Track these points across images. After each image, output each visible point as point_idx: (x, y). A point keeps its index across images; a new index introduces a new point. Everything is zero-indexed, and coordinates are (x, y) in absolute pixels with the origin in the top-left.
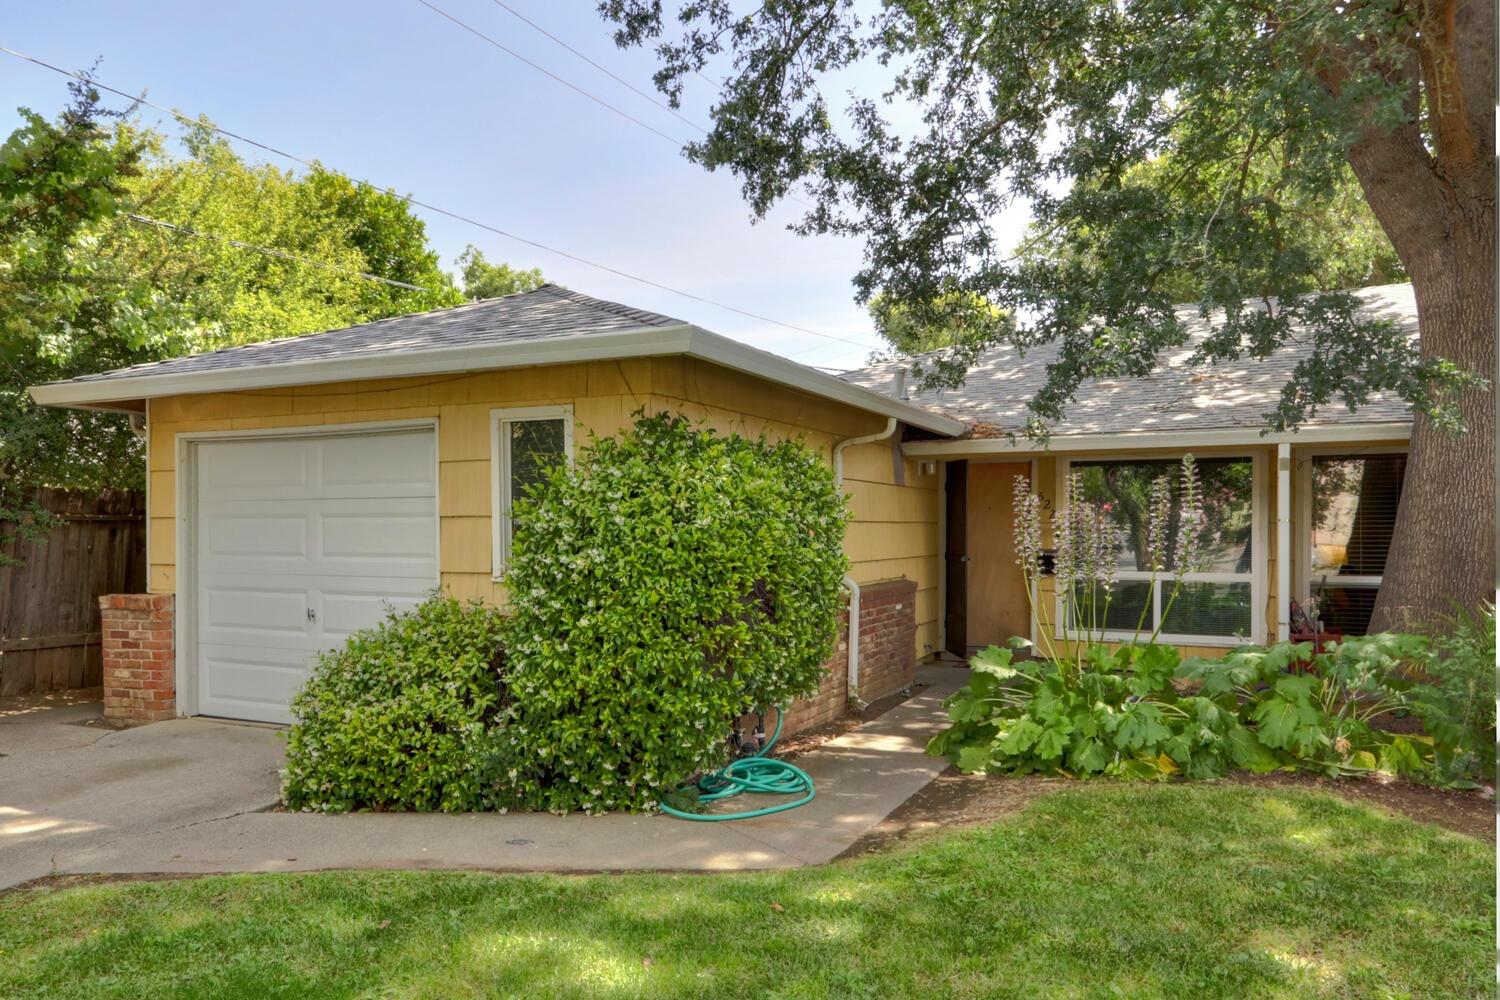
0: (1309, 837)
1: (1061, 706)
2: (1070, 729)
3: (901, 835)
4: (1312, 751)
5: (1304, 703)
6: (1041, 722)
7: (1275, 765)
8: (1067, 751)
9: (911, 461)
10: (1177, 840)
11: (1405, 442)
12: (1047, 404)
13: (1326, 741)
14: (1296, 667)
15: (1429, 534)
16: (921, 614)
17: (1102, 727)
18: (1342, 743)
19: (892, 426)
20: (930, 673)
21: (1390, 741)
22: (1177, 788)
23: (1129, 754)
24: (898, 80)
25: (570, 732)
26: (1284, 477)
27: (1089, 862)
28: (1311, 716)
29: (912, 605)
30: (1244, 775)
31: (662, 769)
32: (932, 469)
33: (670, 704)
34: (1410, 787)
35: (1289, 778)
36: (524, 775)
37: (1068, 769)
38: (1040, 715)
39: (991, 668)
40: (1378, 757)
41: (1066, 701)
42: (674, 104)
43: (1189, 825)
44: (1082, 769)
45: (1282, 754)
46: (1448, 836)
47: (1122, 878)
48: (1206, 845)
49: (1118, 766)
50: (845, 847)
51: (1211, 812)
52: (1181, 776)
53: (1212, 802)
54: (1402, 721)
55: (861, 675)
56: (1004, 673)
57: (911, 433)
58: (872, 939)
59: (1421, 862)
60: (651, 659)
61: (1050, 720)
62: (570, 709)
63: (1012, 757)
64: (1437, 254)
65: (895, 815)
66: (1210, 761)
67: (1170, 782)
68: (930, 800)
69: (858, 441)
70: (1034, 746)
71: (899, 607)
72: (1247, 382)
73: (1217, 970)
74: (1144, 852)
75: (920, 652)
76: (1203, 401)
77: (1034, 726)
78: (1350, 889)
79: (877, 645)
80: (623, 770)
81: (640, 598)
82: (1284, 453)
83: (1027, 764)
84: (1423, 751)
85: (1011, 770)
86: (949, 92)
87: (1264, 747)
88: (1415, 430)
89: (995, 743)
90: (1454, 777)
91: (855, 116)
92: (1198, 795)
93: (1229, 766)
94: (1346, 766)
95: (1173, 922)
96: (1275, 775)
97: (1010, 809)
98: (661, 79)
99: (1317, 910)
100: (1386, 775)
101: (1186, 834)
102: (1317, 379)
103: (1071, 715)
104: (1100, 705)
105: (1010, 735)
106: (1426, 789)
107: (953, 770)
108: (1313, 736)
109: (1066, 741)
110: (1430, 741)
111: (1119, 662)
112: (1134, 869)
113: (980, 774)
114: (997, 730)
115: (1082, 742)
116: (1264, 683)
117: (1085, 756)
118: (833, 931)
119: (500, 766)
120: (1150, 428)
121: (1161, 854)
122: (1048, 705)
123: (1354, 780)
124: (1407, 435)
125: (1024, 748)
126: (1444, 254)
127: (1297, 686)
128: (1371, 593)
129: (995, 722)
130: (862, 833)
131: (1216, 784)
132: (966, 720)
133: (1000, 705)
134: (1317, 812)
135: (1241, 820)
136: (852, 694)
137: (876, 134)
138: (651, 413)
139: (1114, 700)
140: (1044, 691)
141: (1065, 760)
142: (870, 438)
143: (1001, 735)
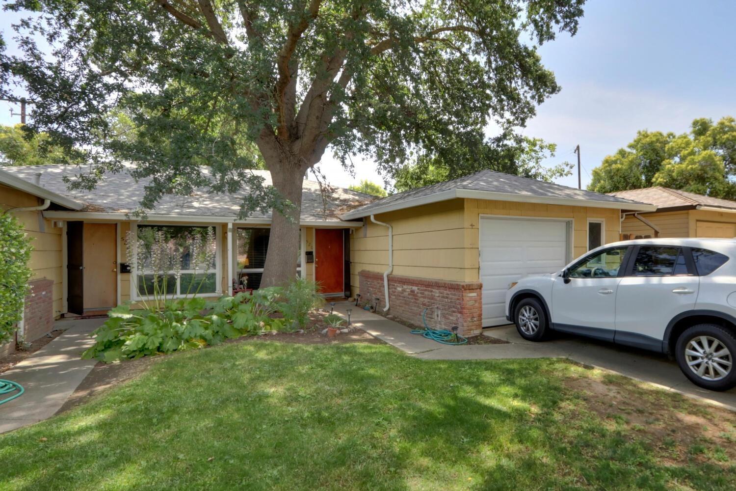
0: (262, 355)
1: (156, 326)
2: (162, 335)
3: (90, 394)
4: (252, 328)
5: (248, 312)
6: (147, 334)
7: (240, 335)
8: (161, 344)
9: (48, 220)
10: (218, 366)
11: (270, 225)
12: (148, 203)
13: (256, 323)
14: (245, 301)
15: (278, 255)
16: (55, 295)
17: (177, 332)
18: (262, 323)
19: (47, 204)
20: (62, 324)
21: (273, 321)
22: (209, 349)
23: (187, 341)
26: (230, 235)
28: (251, 316)
29: (50, 291)
30: (231, 341)
32: (60, 225)
34: (282, 334)
35: (245, 338)
37: (163, 352)
38: (145, 332)
39: (120, 315)
40: (271, 326)
41: (158, 324)
43: (220, 360)
44: (168, 350)
45: (240, 331)
46: (296, 346)
48: (229, 365)
49: (183, 346)
50: (58, 408)
51: (225, 354)
52: (209, 345)
53: (225, 350)
54: (275, 314)
55: (25, 329)
56: (127, 316)
57: (55, 207)
59: (292, 354)
61: (151, 333)
63: (134, 351)
64: (278, 166)
65: (81, 388)
66: (219, 338)
67: (205, 348)
69: (24, 209)
70: (145, 345)
71: (42, 293)
73: (249, 399)
74: (208, 372)
75: (54, 315)
77: (143, 337)
78: (278, 366)
82: (230, 226)
83: (143, 352)
84: (282, 323)
85: (133, 357)
87: (236, 329)
88: (272, 221)
89: (123, 347)
90: (294, 328)
91: (20, 42)
92: (219, 349)
93: (226, 338)
94: (263, 331)
95: (229, 390)
96: (240, 338)
97: (142, 371)
99: (271, 374)
100: (275, 332)
101: (220, 363)
102: (251, 203)
103: (160, 329)
104: (174, 324)
105: (131, 342)
106: (286, 334)
107: (101, 363)
108: (251, 324)
109: (160, 340)
110: (283, 319)
111: (180, 306)
112: (208, 379)
113: (117, 362)
114: (124, 341)
115: (167, 339)
116: (234, 307)
117: (169, 345)
118: (83, 439)
120: (178, 214)
121: (215, 371)
122: (149, 327)
123: (265, 335)
124: (270, 223)
125: (140, 346)
126: (280, 167)
127: (247, 307)
128: (260, 275)
129: (122, 338)
130: (66, 400)
131: (222, 345)
132: (106, 340)
133: (123, 330)
134: (259, 347)
135: (237, 355)
136: (20, 340)
137: (38, 58)
139: (179, 320)
140: (147, 322)
141: (159, 349)
142: (33, 209)
143: (128, 343)
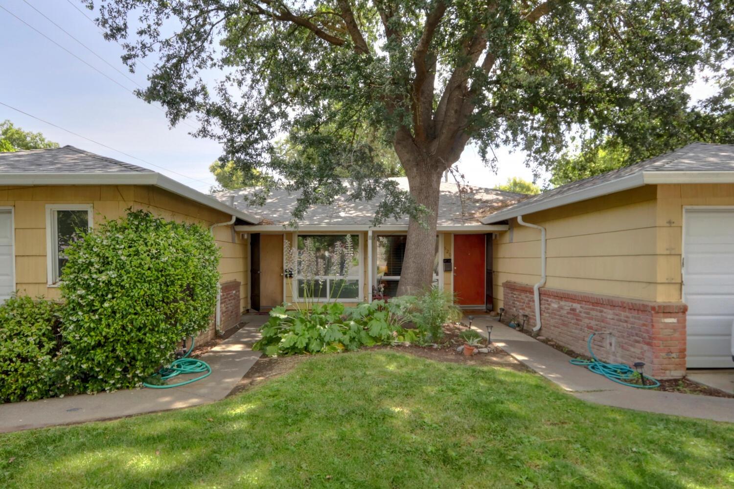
0: (392, 367)
1: (304, 328)
2: (308, 336)
3: (251, 383)
4: (386, 337)
5: (382, 321)
6: (297, 334)
7: (374, 343)
8: (308, 344)
9: (238, 233)
10: (351, 373)
11: (406, 232)
12: (297, 213)
13: (390, 333)
14: (380, 309)
15: (414, 262)
16: (242, 295)
17: (320, 335)
18: (395, 333)
19: (234, 220)
20: (246, 318)
21: (407, 331)
22: (346, 354)
23: (328, 344)
24: (227, 77)
25: (99, 355)
26: (370, 242)
27: (324, 385)
28: (385, 325)
29: (239, 291)
30: (366, 348)
31: (144, 368)
32: (246, 237)
33: (150, 339)
34: (415, 346)
35: (379, 347)
36: (74, 378)
37: (308, 351)
38: (296, 332)
39: (278, 315)
40: (404, 337)
41: (306, 325)
42: (132, 71)
43: (353, 367)
44: (313, 351)
45: (375, 339)
46: (428, 361)
47: (336, 388)
48: (360, 373)
49: (325, 348)
50: (228, 392)
51: (359, 361)
52: (346, 350)
53: (359, 358)
54: (409, 325)
55: (221, 321)
56: (283, 316)
57: (240, 222)
58: (253, 426)
59: (423, 371)
60: (141, 320)
61: (300, 333)
62: (99, 345)
63: (287, 348)
64: (415, 169)
65: (247, 376)
66: (355, 344)
67: (343, 352)
68: (257, 369)
69: (220, 224)
70: (295, 343)
71: (234, 292)
72: (355, 208)
73: (374, 416)
74: (341, 379)
75: (242, 310)
76: (342, 214)
77: (294, 336)
78: (406, 382)
79: (227, 308)
80: (125, 370)
81: (135, 293)
82: (370, 234)
83: (293, 350)
84: (416, 334)
85: (287, 353)
86: (252, 87)
87: (371, 337)
88: (409, 228)
89: (280, 344)
90: (426, 342)
91: (218, 91)
92: (354, 355)
93: (361, 345)
94: (396, 341)
95: (357, 402)
96: (375, 346)
97: (290, 368)
98: (125, 59)
99: (398, 391)
100: (408, 344)
101: (353, 370)
102: (387, 210)
103: (308, 331)
104: (318, 326)
105: (286, 340)
106: (419, 347)
107: (264, 356)
108: (385, 333)
109: (307, 341)
110: (417, 331)
111: (323, 310)
112: (340, 385)
113: (275, 356)
114: (281, 338)
115: (312, 340)
116: (370, 314)
117: (314, 346)
118: (236, 426)
119: (61, 375)
120: (327, 223)
121: (347, 378)
122: (299, 327)
123: (398, 346)
124: (407, 229)
125: (292, 345)
126: (417, 170)
127: (380, 315)
128: (397, 282)
129: (279, 335)
130: (235, 385)
131: (358, 351)
132: (268, 335)
133: (280, 329)
134: (392, 358)
135: (369, 363)
136: (218, 328)
137: (228, 100)
138: (135, 210)
139: (322, 324)
140: (298, 322)
141: (306, 348)
142: (225, 224)
143: (283, 340)
